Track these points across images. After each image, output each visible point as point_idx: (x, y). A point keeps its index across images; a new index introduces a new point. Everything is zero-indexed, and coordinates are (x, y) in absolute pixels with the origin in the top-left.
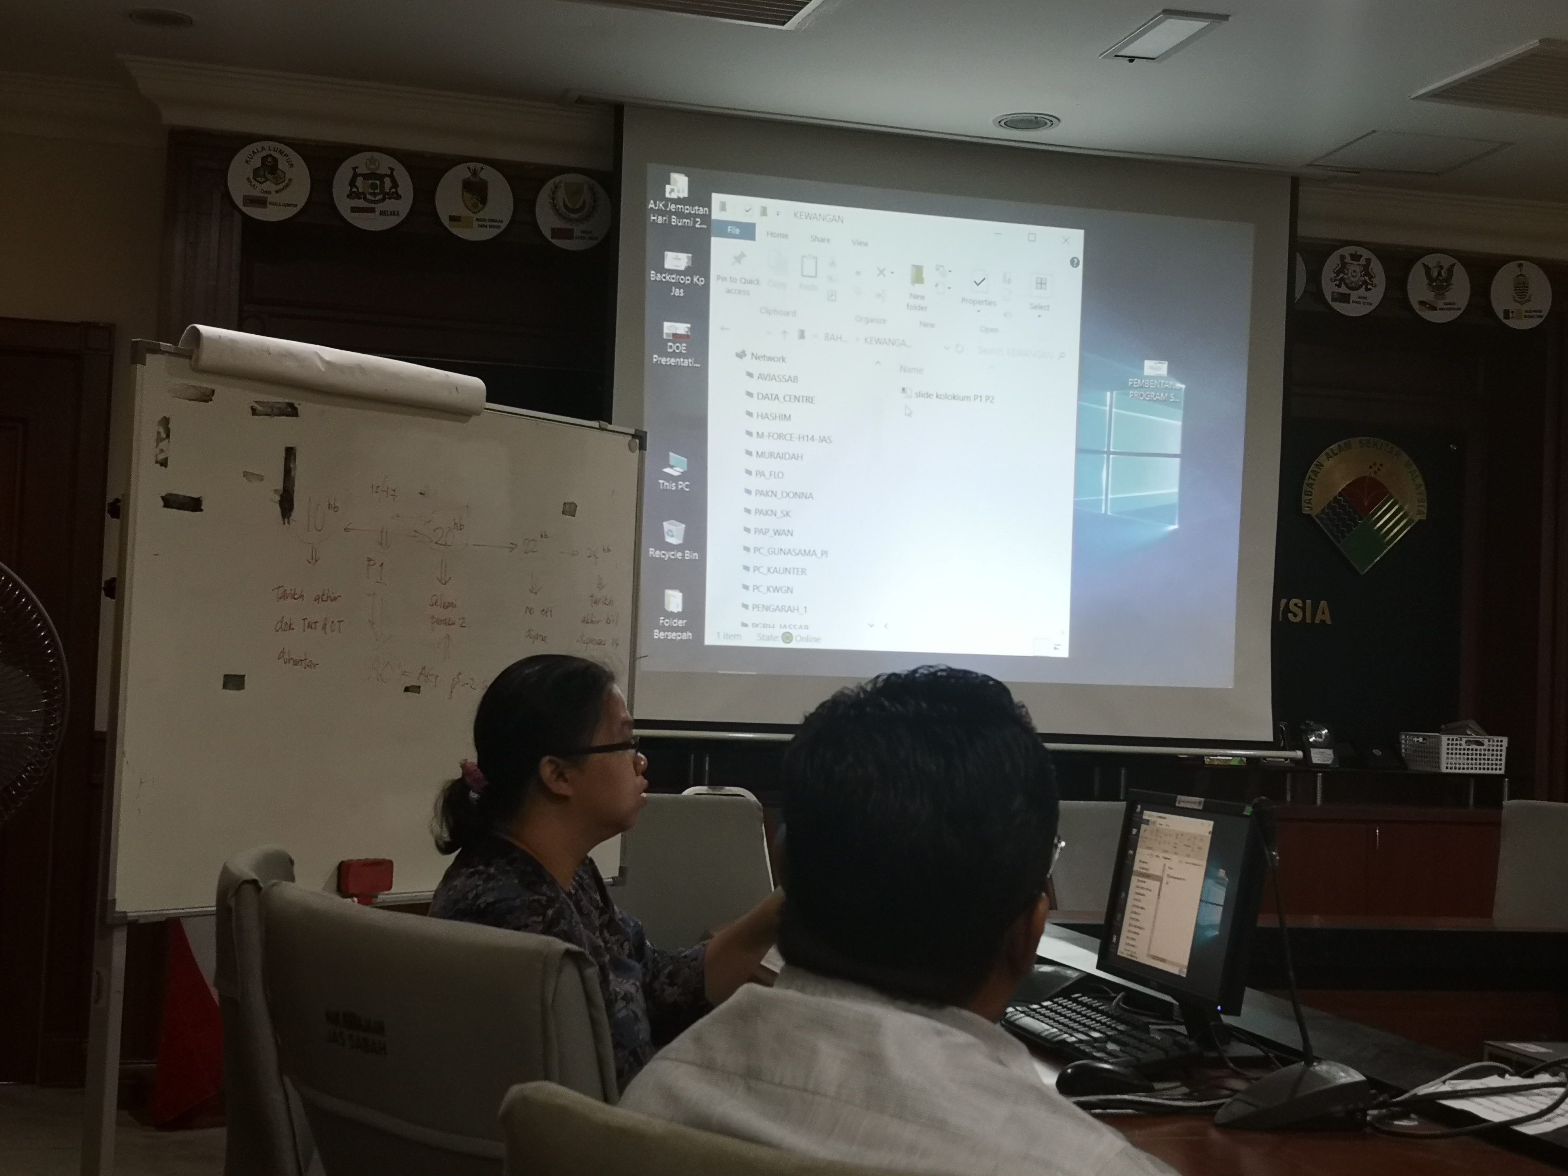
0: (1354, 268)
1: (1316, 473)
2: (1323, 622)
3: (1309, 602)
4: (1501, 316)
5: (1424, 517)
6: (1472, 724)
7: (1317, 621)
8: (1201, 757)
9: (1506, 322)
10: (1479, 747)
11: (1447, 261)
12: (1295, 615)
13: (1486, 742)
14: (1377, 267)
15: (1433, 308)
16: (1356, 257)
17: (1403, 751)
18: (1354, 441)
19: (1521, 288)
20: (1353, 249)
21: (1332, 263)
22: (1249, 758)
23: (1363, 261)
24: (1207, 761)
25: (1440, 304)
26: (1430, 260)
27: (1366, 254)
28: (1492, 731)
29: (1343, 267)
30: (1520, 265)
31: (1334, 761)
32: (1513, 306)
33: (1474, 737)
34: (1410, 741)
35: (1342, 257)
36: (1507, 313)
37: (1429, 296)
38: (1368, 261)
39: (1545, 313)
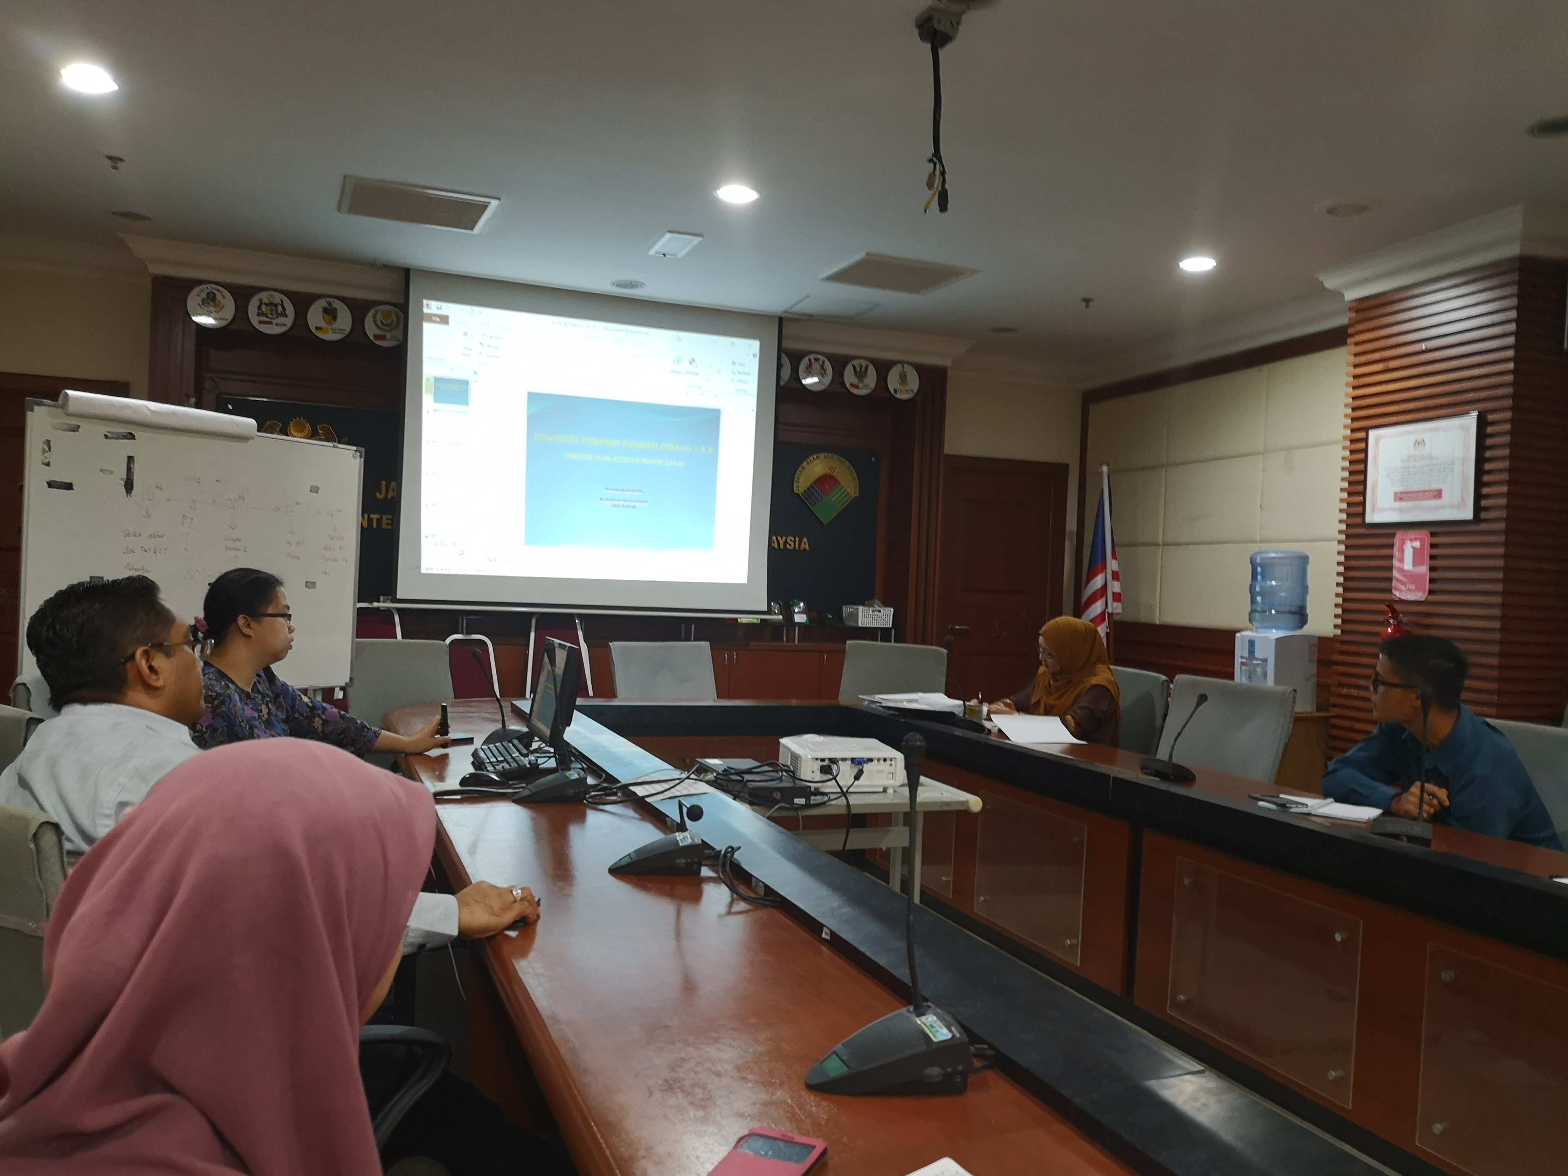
0: (816, 366)
1: (801, 472)
2: (805, 549)
3: (797, 539)
4: (892, 392)
5: (857, 495)
6: (877, 601)
7: (802, 548)
8: (737, 619)
9: (896, 396)
10: (878, 613)
11: (864, 363)
12: (790, 545)
13: (882, 610)
14: (828, 365)
15: (857, 387)
16: (816, 360)
17: (844, 616)
18: (821, 455)
19: (903, 378)
20: (815, 356)
21: (805, 362)
22: (762, 620)
23: (821, 362)
24: (739, 620)
25: (861, 385)
26: (856, 362)
27: (822, 358)
28: (886, 605)
29: (810, 365)
30: (903, 367)
31: (807, 621)
32: (898, 387)
33: (877, 608)
34: (847, 610)
35: (810, 360)
36: (895, 391)
37: (855, 381)
38: (823, 362)
39: (915, 391)
